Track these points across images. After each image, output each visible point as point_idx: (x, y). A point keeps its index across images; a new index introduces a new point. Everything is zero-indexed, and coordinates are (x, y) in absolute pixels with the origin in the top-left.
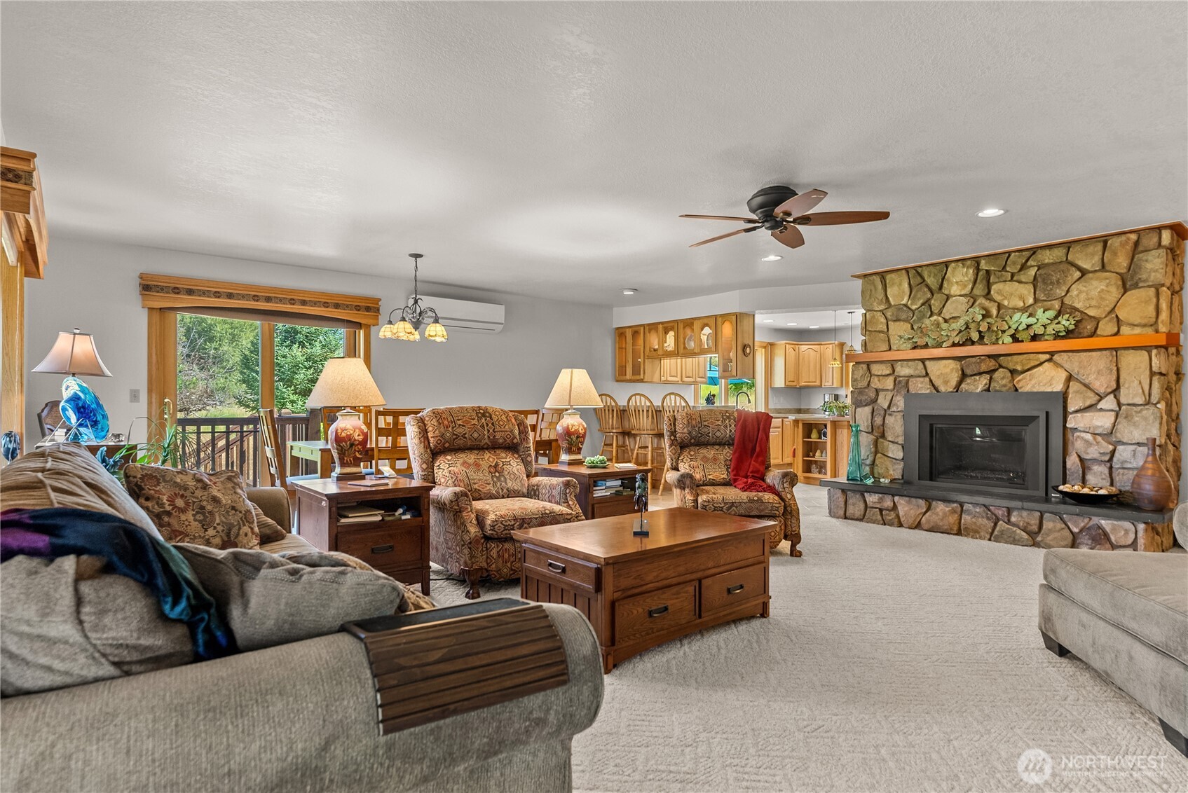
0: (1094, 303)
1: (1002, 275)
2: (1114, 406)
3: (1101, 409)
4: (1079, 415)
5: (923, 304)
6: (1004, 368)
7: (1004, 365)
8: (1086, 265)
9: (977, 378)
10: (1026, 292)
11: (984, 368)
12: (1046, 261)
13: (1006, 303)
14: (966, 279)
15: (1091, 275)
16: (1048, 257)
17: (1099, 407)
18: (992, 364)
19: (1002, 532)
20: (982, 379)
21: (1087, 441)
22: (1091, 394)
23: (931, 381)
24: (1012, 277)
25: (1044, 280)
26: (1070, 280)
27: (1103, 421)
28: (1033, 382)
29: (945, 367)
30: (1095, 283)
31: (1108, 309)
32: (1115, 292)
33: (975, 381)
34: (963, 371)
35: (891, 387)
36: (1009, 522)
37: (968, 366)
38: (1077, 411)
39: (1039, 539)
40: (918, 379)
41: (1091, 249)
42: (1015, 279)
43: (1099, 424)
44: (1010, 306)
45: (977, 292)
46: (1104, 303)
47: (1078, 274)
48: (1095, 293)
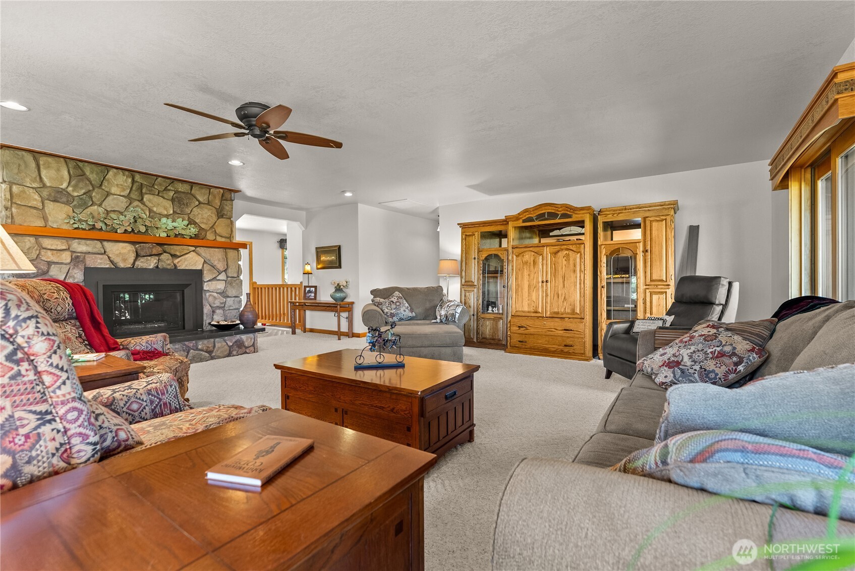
0: (205, 221)
1: (152, 190)
2: (225, 278)
3: (219, 280)
4: (210, 283)
5: (84, 194)
6: (167, 253)
7: (167, 251)
8: (201, 199)
9: (149, 258)
10: (168, 206)
11: (154, 252)
12: (180, 190)
13: (155, 209)
14: (126, 184)
15: (202, 205)
16: (182, 188)
17: (218, 278)
18: (159, 249)
19: (194, 357)
20: (152, 259)
21: (215, 297)
22: (215, 271)
23: (109, 257)
24: (158, 193)
25: (179, 201)
26: (193, 205)
27: (221, 286)
28: (186, 263)
29: (123, 248)
30: (206, 210)
31: (211, 226)
32: (215, 218)
33: (147, 260)
34: (136, 252)
35: (69, 260)
36: (197, 349)
37: (142, 249)
38: (209, 281)
39: (213, 354)
40: (97, 256)
41: (203, 191)
42: (160, 195)
43: (219, 287)
44: (157, 212)
45: (132, 196)
46: (209, 222)
47: (197, 203)
48: (206, 216)
